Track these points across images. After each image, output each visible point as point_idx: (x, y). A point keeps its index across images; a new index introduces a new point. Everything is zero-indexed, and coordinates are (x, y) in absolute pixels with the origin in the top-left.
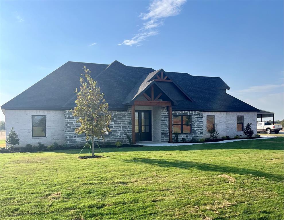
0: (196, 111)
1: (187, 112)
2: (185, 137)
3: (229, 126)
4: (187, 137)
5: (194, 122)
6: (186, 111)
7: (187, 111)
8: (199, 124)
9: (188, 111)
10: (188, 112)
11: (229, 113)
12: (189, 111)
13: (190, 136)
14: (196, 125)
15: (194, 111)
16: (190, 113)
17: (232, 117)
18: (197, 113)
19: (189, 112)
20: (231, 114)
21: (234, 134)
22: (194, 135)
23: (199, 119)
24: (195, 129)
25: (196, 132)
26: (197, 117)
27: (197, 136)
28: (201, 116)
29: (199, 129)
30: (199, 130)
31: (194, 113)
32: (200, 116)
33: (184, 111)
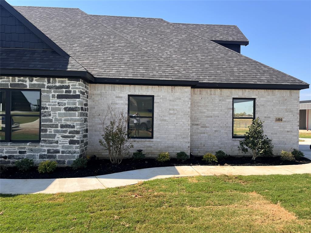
0: (54, 77)
1: (23, 81)
2: (16, 152)
3: (207, 125)
4: (20, 152)
5: (47, 108)
6: (19, 76)
7: (22, 78)
8: (65, 115)
9: (25, 76)
10: (27, 79)
12: (31, 76)
13: (31, 150)
14: (56, 120)
15: (49, 77)
16: (34, 82)
18: (58, 84)
19: (32, 81)
21: (221, 144)
22: (46, 149)
23: (66, 101)
24: (51, 131)
25: (56, 139)
26: (59, 97)
27: (58, 152)
28: (75, 92)
29: (65, 132)
30: (67, 134)
31: (49, 82)
32: (70, 92)
33: (14, 75)
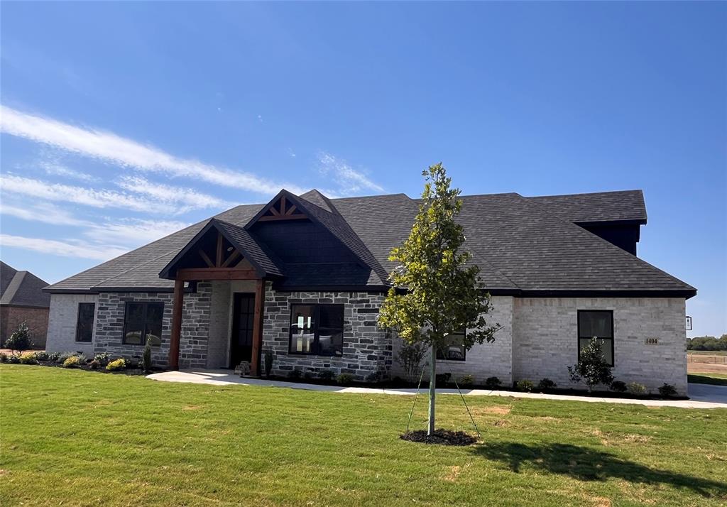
0: (356, 291)
1: (329, 296)
2: (321, 365)
3: (541, 346)
4: (325, 366)
5: (349, 323)
6: (327, 292)
7: (329, 294)
8: (364, 329)
9: (331, 292)
10: (333, 294)
11: (542, 300)
12: (336, 291)
13: (334, 364)
14: (357, 334)
15: (351, 292)
16: (339, 297)
17: (554, 314)
18: (359, 299)
19: (336, 296)
20: (552, 305)
22: (347, 363)
23: (366, 315)
24: (351, 345)
25: (356, 354)
26: (360, 311)
27: (357, 367)
28: (374, 306)
29: (364, 347)
30: (366, 349)
31: (351, 297)
32: (369, 306)
33: (322, 291)
